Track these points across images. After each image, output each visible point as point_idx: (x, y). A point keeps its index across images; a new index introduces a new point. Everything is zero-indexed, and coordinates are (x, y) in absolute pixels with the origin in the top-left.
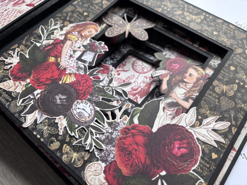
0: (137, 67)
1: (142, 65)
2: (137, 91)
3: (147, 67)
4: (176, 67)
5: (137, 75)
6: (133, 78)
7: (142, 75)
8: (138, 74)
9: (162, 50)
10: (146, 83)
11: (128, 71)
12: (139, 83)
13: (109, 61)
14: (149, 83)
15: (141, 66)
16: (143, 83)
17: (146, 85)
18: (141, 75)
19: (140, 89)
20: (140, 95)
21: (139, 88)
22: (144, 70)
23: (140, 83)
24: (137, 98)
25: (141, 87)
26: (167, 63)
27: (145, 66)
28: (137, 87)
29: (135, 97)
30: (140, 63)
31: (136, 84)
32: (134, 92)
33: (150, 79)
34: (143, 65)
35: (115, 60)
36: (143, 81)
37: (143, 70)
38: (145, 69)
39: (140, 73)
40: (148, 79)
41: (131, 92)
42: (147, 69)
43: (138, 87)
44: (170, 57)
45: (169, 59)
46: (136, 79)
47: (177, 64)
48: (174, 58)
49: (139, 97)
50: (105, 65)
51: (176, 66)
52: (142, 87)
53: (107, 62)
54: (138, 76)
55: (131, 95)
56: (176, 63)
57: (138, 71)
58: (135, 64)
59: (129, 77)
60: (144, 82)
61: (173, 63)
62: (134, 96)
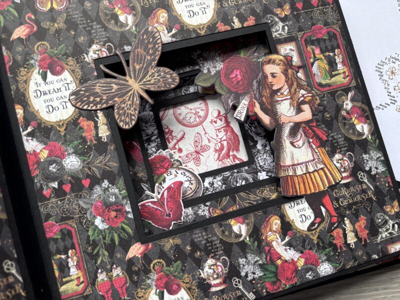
0: (187, 119)
1: (189, 111)
2: (225, 149)
3: (199, 108)
4: (239, 76)
5: (199, 129)
6: (202, 138)
7: (206, 123)
8: (201, 126)
9: (197, 67)
10: (222, 129)
11: (184, 134)
12: (215, 137)
13: (149, 147)
14: (225, 125)
15: (191, 113)
16: (219, 132)
17: (226, 131)
18: (204, 124)
19: (225, 143)
20: (233, 150)
21: (222, 142)
22: (199, 114)
23: (217, 136)
24: (235, 157)
25: (222, 139)
26: (222, 81)
27: (195, 109)
28: (219, 144)
29: (231, 157)
30: (184, 110)
31: (213, 140)
32: (224, 152)
33: (221, 120)
34: (191, 109)
35: (153, 138)
36: (216, 130)
37: (199, 117)
38: (199, 112)
39: (201, 123)
40: (219, 121)
41: (221, 156)
42: (202, 110)
43: (220, 142)
44: (218, 69)
45: (218, 72)
46: (207, 135)
47: (235, 72)
48: (222, 66)
49: (235, 152)
50: (152, 157)
51: (237, 75)
52: (225, 138)
53: (150, 151)
54: (204, 129)
55: (225, 160)
56: (232, 72)
57: (195, 123)
58: (181, 118)
59: (196, 141)
60: (218, 130)
61: (229, 74)
62: (229, 158)
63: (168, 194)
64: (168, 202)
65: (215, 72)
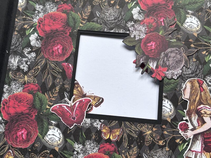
63: (78, 105)
64: (76, 109)
65: (138, 38)
